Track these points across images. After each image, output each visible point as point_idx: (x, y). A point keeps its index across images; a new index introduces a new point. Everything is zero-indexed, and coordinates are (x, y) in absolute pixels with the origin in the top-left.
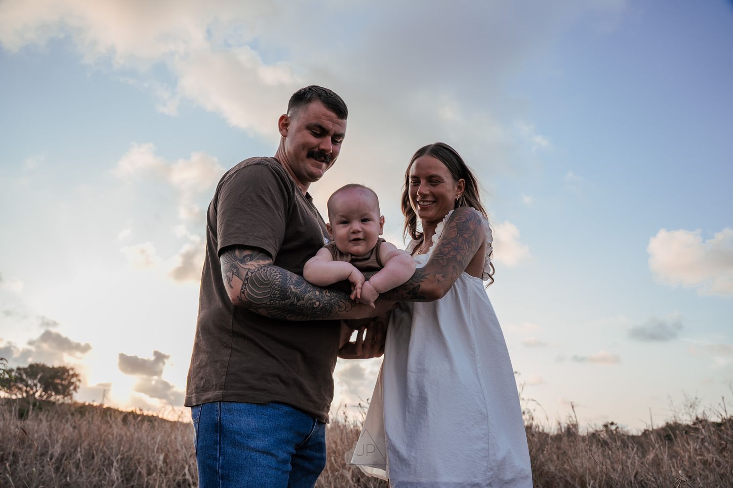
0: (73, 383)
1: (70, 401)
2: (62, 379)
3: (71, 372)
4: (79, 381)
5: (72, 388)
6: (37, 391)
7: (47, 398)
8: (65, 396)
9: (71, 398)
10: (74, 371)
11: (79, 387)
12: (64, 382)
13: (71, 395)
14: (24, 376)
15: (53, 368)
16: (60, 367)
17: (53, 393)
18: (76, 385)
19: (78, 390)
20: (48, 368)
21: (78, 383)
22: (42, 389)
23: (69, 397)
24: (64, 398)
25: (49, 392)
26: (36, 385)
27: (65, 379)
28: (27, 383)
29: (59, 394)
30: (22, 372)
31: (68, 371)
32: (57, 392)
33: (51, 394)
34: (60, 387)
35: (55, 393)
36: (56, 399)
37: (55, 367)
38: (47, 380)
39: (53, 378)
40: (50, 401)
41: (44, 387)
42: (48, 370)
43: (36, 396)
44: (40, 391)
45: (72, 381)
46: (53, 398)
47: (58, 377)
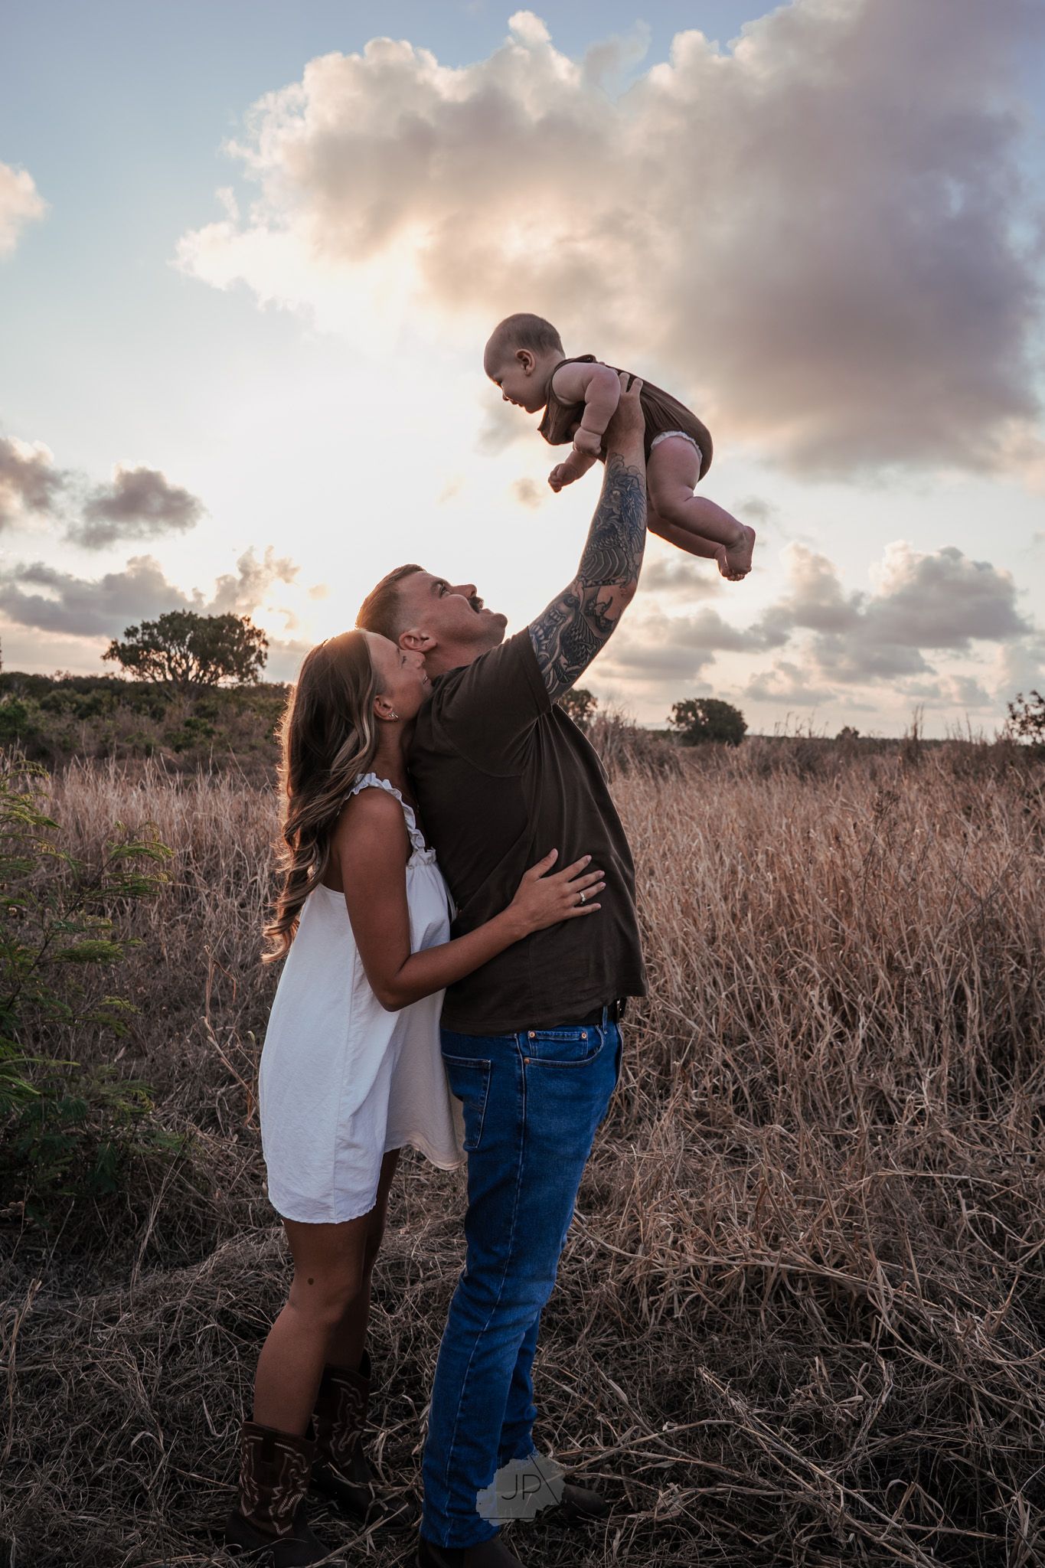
0: (253, 649)
1: (253, 684)
2: (233, 643)
3: (247, 627)
4: (265, 642)
5: (253, 658)
6: (190, 668)
7: (210, 680)
8: (242, 676)
9: (255, 678)
10: (252, 623)
11: (266, 657)
12: (235, 648)
13: (252, 671)
14: (160, 639)
15: (211, 619)
16: (222, 617)
17: (220, 671)
18: (260, 652)
19: (266, 663)
20: (201, 619)
21: (263, 647)
22: (196, 663)
23: (250, 677)
24: (241, 680)
25: (212, 668)
26: (185, 656)
27: (239, 641)
28: (169, 652)
29: (232, 674)
30: (155, 631)
31: (240, 624)
32: (228, 670)
33: (216, 672)
34: (231, 658)
35: (223, 670)
36: (227, 682)
37: (214, 617)
38: (205, 644)
39: (214, 641)
40: (215, 687)
41: (200, 660)
42: (202, 624)
43: (190, 678)
44: (195, 667)
45: (251, 644)
46: (221, 680)
47: (223, 639)
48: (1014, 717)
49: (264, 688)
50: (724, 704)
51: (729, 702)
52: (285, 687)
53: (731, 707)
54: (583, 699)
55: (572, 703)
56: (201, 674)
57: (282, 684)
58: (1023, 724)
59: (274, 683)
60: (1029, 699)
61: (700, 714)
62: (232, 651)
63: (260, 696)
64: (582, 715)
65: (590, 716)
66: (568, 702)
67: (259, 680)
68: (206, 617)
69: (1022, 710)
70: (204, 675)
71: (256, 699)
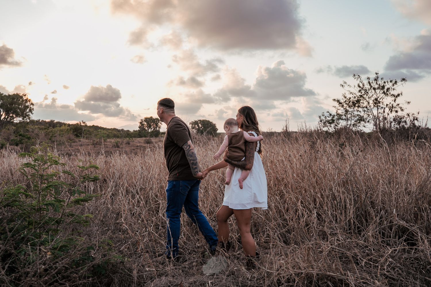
0: (28, 107)
1: (28, 121)
2: (19, 104)
3: (24, 98)
4: (32, 104)
5: (28, 110)
7: (10, 120)
8: (24, 118)
9: (29, 118)
10: (26, 96)
11: (33, 110)
12: (20, 106)
13: (28, 116)
15: (9, 95)
16: (14, 94)
17: (14, 116)
18: (31, 108)
19: (33, 112)
20: (5, 95)
21: (31, 106)
22: (4, 113)
23: (27, 118)
24: (23, 119)
25: (11, 115)
27: (21, 104)
29: (20, 117)
31: (22, 97)
32: (18, 115)
33: (12, 116)
34: (18, 110)
35: (15, 115)
36: (17, 120)
37: (10, 94)
38: (7, 105)
39: (11, 104)
40: (13, 122)
41: (6, 112)
42: (5, 98)
43: (2, 119)
44: (3, 115)
45: (27, 105)
46: (15, 119)
47: (15, 103)
48: (321, 121)
49: (32, 122)
50: (209, 121)
51: (211, 121)
52: (40, 121)
53: (212, 122)
54: (156, 122)
55: (152, 123)
56: (6, 117)
57: (39, 120)
58: (324, 123)
59: (36, 120)
60: (327, 114)
61: (200, 125)
62: (19, 108)
63: (31, 125)
64: (156, 128)
65: (159, 128)
66: (151, 123)
67: (31, 119)
68: (7, 95)
69: (324, 118)
70: (8, 118)
71: (30, 126)
